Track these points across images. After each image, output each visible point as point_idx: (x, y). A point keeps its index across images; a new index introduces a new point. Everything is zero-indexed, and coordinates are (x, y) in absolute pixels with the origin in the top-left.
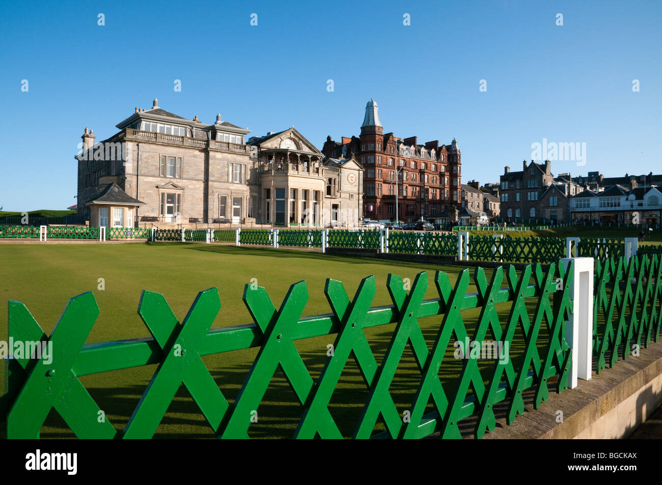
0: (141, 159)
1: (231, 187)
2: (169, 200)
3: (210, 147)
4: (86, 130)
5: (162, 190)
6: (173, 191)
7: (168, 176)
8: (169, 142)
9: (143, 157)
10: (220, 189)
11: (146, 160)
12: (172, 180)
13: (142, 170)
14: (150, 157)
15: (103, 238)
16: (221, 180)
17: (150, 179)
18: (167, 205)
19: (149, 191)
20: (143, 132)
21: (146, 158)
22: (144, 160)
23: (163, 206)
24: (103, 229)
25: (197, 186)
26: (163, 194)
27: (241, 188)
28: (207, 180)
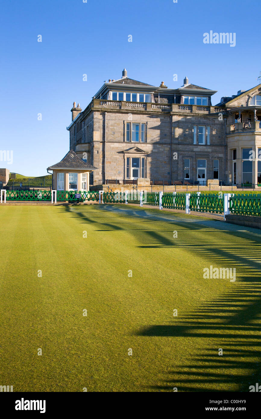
0: (107, 127)
1: (195, 150)
2: (134, 164)
3: (173, 111)
4: (74, 104)
5: (127, 155)
6: (137, 156)
7: (132, 142)
8: (134, 109)
9: (109, 124)
10: (184, 151)
11: (112, 127)
12: (137, 145)
13: (108, 137)
14: (116, 125)
15: (54, 201)
16: (185, 143)
17: (116, 145)
18: (132, 169)
19: (115, 156)
20: (110, 101)
21: (112, 126)
22: (110, 127)
23: (128, 170)
24: (54, 192)
25: (160, 149)
26: (128, 159)
27: (206, 150)
28: (171, 144)
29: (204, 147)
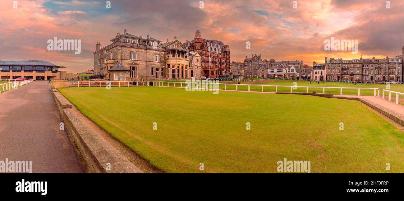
1: (155, 64)
2: (133, 69)
3: (148, 48)
5: (130, 65)
7: (132, 60)
10: (151, 64)
13: (123, 57)
16: (152, 61)
17: (126, 61)
19: (126, 66)
22: (124, 53)
25: (143, 63)
28: (147, 61)
29: (158, 63)
